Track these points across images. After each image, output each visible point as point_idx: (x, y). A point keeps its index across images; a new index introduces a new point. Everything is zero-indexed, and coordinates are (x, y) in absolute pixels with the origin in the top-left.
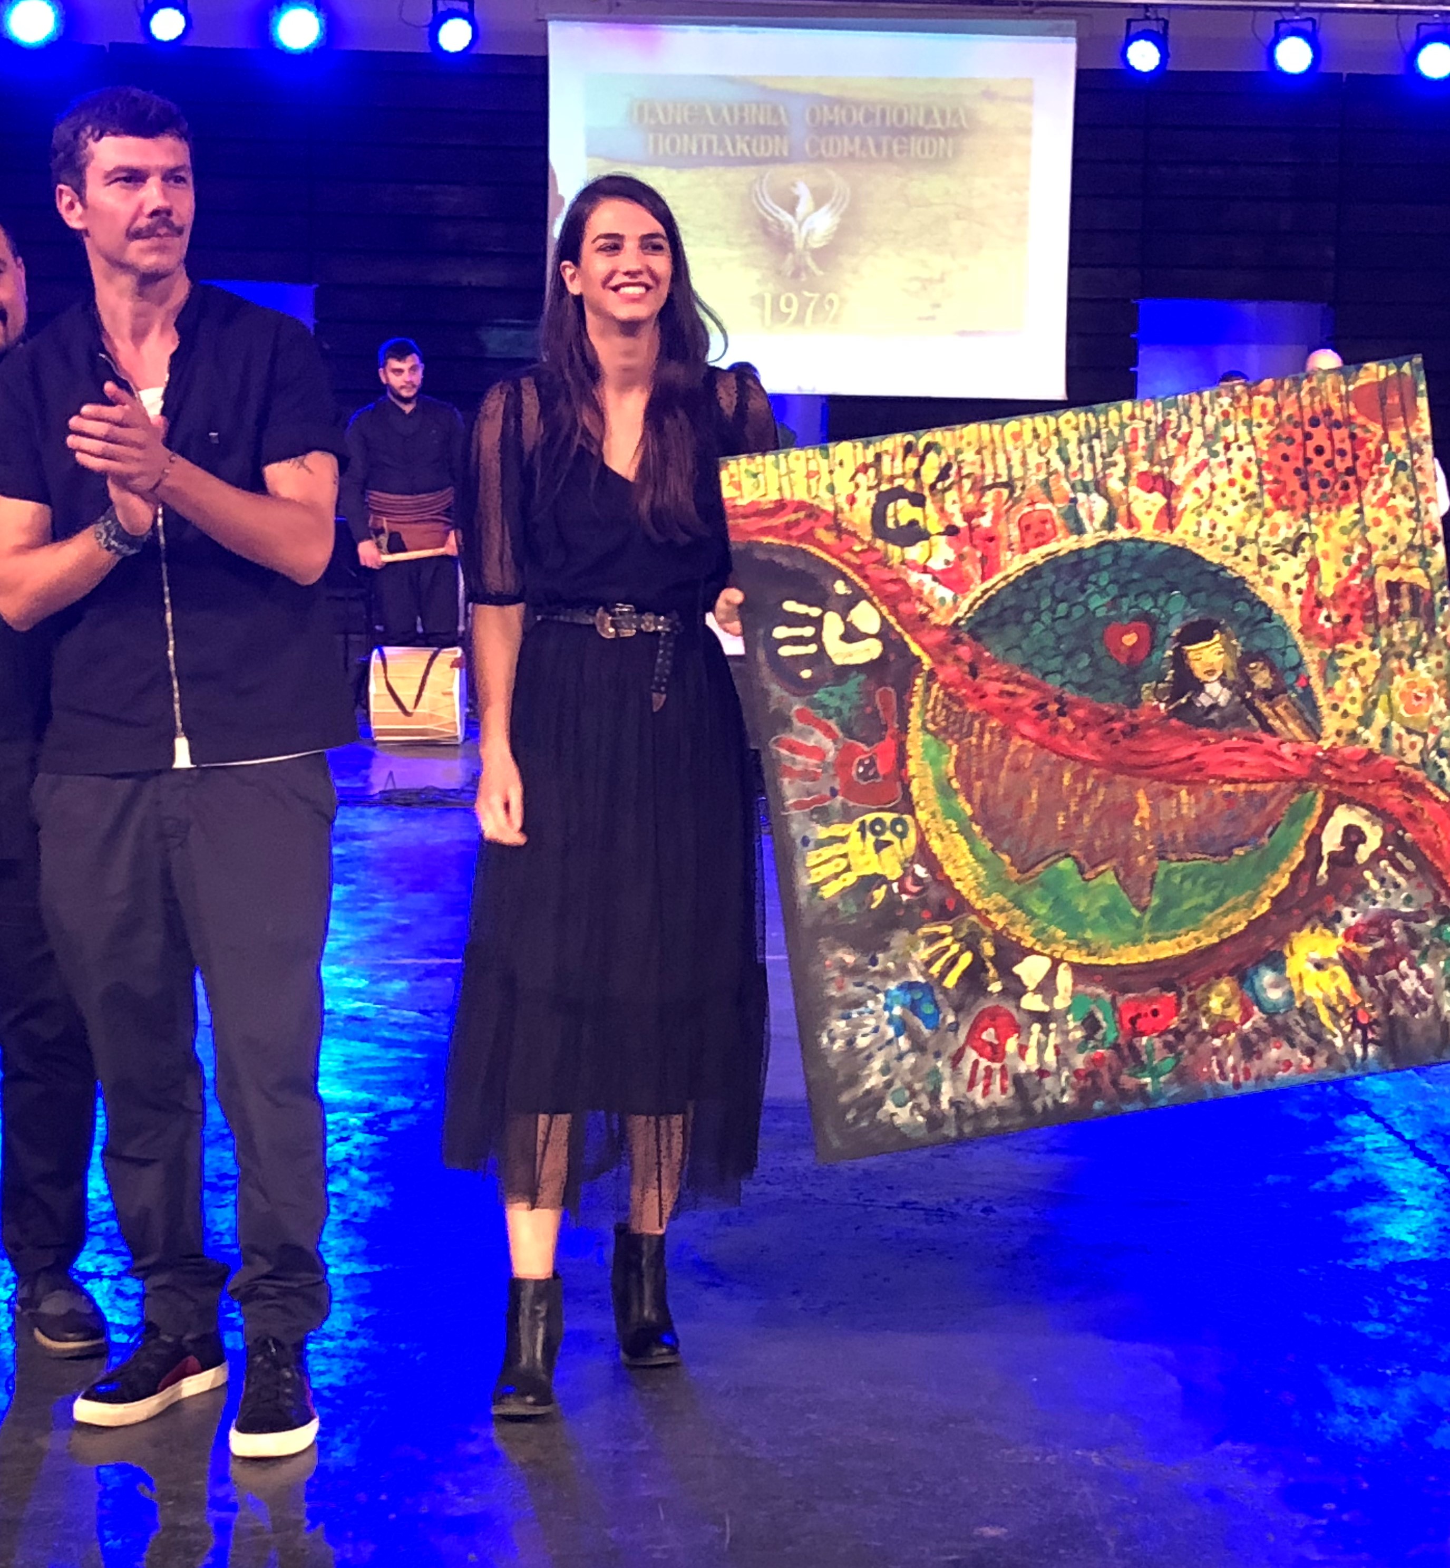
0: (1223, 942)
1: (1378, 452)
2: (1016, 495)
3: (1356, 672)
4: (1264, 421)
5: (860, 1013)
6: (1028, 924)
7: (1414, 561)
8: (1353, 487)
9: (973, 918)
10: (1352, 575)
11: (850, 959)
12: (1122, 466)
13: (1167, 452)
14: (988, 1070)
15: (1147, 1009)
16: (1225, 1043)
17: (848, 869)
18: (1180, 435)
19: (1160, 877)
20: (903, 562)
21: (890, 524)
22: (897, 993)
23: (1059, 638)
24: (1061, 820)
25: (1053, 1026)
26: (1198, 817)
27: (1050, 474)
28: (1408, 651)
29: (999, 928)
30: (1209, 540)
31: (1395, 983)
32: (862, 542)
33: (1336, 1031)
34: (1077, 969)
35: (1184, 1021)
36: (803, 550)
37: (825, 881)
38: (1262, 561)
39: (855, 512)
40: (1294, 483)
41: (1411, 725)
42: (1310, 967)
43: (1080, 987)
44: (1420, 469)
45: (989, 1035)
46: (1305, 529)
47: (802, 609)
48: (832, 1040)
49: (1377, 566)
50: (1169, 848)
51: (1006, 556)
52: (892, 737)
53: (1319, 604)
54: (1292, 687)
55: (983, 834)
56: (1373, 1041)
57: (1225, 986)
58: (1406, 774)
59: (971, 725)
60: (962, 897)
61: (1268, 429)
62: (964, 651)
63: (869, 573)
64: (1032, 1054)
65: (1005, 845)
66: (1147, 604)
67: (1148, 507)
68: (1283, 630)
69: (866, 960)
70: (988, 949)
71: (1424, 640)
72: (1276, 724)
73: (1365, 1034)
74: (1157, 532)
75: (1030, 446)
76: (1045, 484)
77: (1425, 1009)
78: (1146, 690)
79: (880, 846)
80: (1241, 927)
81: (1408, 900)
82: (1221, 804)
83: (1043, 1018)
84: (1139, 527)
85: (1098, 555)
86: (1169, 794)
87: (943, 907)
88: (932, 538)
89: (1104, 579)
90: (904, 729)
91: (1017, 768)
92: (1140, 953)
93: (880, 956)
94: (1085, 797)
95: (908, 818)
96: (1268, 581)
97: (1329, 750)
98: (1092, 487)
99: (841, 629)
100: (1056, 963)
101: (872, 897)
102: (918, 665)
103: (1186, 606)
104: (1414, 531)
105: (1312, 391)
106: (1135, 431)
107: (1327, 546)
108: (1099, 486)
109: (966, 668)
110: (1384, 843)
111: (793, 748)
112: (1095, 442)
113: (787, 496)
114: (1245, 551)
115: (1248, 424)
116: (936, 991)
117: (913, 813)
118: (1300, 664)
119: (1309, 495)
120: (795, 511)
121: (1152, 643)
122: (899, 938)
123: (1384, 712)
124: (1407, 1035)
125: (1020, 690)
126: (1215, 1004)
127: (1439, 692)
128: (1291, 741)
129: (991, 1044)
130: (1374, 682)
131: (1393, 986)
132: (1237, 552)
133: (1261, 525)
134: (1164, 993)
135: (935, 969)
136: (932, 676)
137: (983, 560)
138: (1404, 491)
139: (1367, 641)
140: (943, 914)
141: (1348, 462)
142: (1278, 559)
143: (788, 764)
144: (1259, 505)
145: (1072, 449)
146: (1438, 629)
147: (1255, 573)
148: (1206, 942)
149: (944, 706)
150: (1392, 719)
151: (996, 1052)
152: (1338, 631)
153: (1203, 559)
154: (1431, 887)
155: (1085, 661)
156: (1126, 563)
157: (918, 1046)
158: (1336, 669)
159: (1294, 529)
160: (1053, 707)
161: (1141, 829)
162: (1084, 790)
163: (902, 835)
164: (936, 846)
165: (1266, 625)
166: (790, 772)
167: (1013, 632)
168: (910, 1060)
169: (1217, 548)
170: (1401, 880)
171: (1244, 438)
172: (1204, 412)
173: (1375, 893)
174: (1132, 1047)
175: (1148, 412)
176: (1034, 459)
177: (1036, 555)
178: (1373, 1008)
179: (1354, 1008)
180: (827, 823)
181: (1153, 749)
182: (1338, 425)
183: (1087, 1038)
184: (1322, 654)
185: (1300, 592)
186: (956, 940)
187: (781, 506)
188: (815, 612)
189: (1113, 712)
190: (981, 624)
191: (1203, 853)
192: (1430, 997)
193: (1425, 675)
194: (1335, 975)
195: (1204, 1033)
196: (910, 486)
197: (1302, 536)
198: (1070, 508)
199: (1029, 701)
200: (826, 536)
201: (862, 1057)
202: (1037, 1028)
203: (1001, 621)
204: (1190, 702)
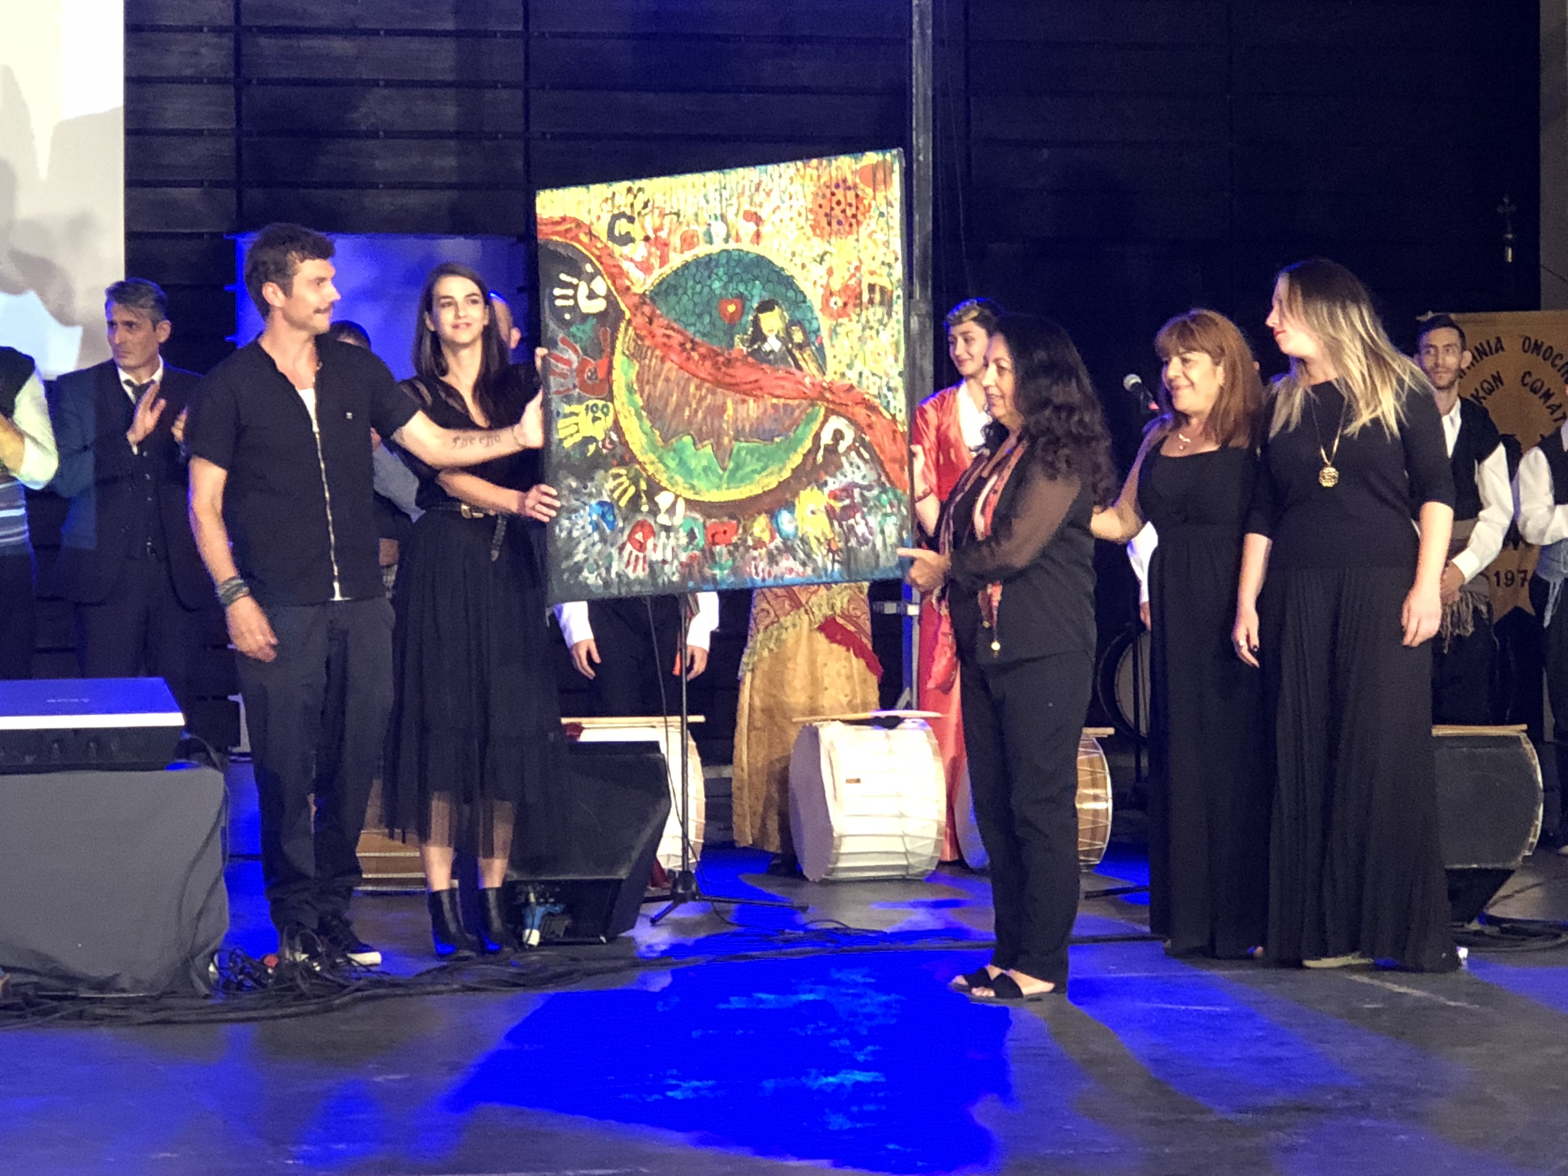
0: (764, 492)
1: (870, 205)
2: (680, 220)
3: (847, 336)
4: (811, 184)
5: (576, 517)
6: (665, 472)
7: (884, 272)
8: (855, 225)
9: (638, 466)
10: (850, 278)
11: (574, 484)
12: (736, 206)
13: (759, 199)
14: (637, 557)
15: (721, 529)
16: (759, 554)
17: (578, 432)
18: (766, 189)
19: (735, 451)
20: (621, 256)
21: (616, 233)
22: (595, 507)
23: (695, 305)
24: (687, 413)
25: (672, 534)
26: (758, 418)
27: (698, 209)
28: (876, 326)
29: (650, 474)
30: (777, 253)
31: (852, 526)
32: (602, 242)
33: (819, 553)
34: (688, 501)
35: (739, 539)
36: (573, 247)
37: (566, 438)
38: (803, 266)
39: (599, 225)
40: (824, 222)
41: (874, 371)
42: (808, 513)
43: (688, 513)
44: (890, 217)
45: (639, 536)
46: (827, 249)
47: (569, 278)
48: (561, 531)
49: (864, 274)
50: (741, 434)
51: (672, 255)
52: (607, 356)
53: (831, 294)
55: (647, 417)
56: (837, 562)
57: (763, 520)
58: (869, 400)
59: (646, 353)
60: (633, 453)
61: (812, 189)
62: (647, 309)
63: (603, 260)
64: (660, 548)
65: (657, 425)
66: (742, 288)
67: (747, 231)
68: (811, 308)
69: (582, 486)
70: (643, 486)
71: (885, 319)
72: (803, 365)
73: (833, 557)
74: (750, 246)
76: (696, 214)
77: (867, 545)
78: (737, 339)
79: (595, 419)
80: (774, 485)
81: (864, 477)
82: (770, 411)
83: (667, 529)
84: (741, 243)
85: (719, 258)
86: (744, 401)
87: (622, 458)
88: (636, 242)
89: (721, 272)
90: (613, 353)
91: (667, 380)
92: (720, 496)
93: (589, 484)
94: (702, 399)
95: (609, 404)
96: (806, 279)
97: (829, 382)
98: (719, 218)
99: (587, 292)
100: (677, 497)
101: (588, 449)
102: (623, 316)
104: (885, 254)
105: (838, 168)
106: (743, 186)
107: (838, 260)
108: (723, 217)
109: (647, 319)
110: (855, 440)
111: (558, 360)
112: (723, 192)
113: (567, 214)
114: (795, 260)
115: (803, 185)
116: (615, 507)
117: (613, 403)
118: (818, 330)
119: (831, 229)
120: (570, 223)
121: (742, 311)
122: (599, 474)
123: (861, 361)
124: (856, 560)
125: (673, 334)
126: (756, 530)
127: (891, 352)
128: (809, 375)
129: (639, 542)
130: (856, 343)
131: (851, 528)
132: (791, 261)
133: (805, 245)
134: (730, 521)
135: (616, 495)
136: (629, 322)
137: (661, 256)
138: (882, 230)
139: (855, 318)
140: (622, 463)
141: (854, 210)
142: (812, 266)
143: (554, 368)
144: (805, 234)
145: (711, 195)
146: (893, 313)
147: (799, 273)
148: (755, 492)
149: (634, 340)
150: (864, 366)
151: (642, 547)
152: (840, 311)
153: (773, 264)
154: (877, 471)
155: (707, 319)
156: (732, 264)
157: (603, 540)
158: (837, 333)
159: (822, 249)
160: (689, 346)
161: (728, 422)
162: (701, 395)
163: (606, 415)
164: (623, 422)
165: (803, 305)
166: (554, 373)
167: (672, 299)
168: (599, 547)
169: (780, 258)
170: (861, 464)
171: (800, 193)
172: (780, 176)
173: (846, 471)
174: (711, 551)
175: (751, 175)
176: (691, 200)
177: (688, 256)
178: (839, 541)
179: (830, 540)
180: (569, 404)
181: (738, 374)
182: (849, 188)
183: (689, 543)
184: (830, 324)
185: (821, 286)
186: (628, 479)
187: (564, 219)
188: (575, 281)
189: (719, 351)
190: (656, 294)
191: (758, 439)
192: (871, 537)
194: (821, 520)
195: (749, 547)
196: (628, 211)
197: (825, 253)
198: (707, 229)
199: (676, 341)
200: (584, 238)
201: (573, 543)
202: (663, 534)
203: (667, 293)
204: (759, 347)
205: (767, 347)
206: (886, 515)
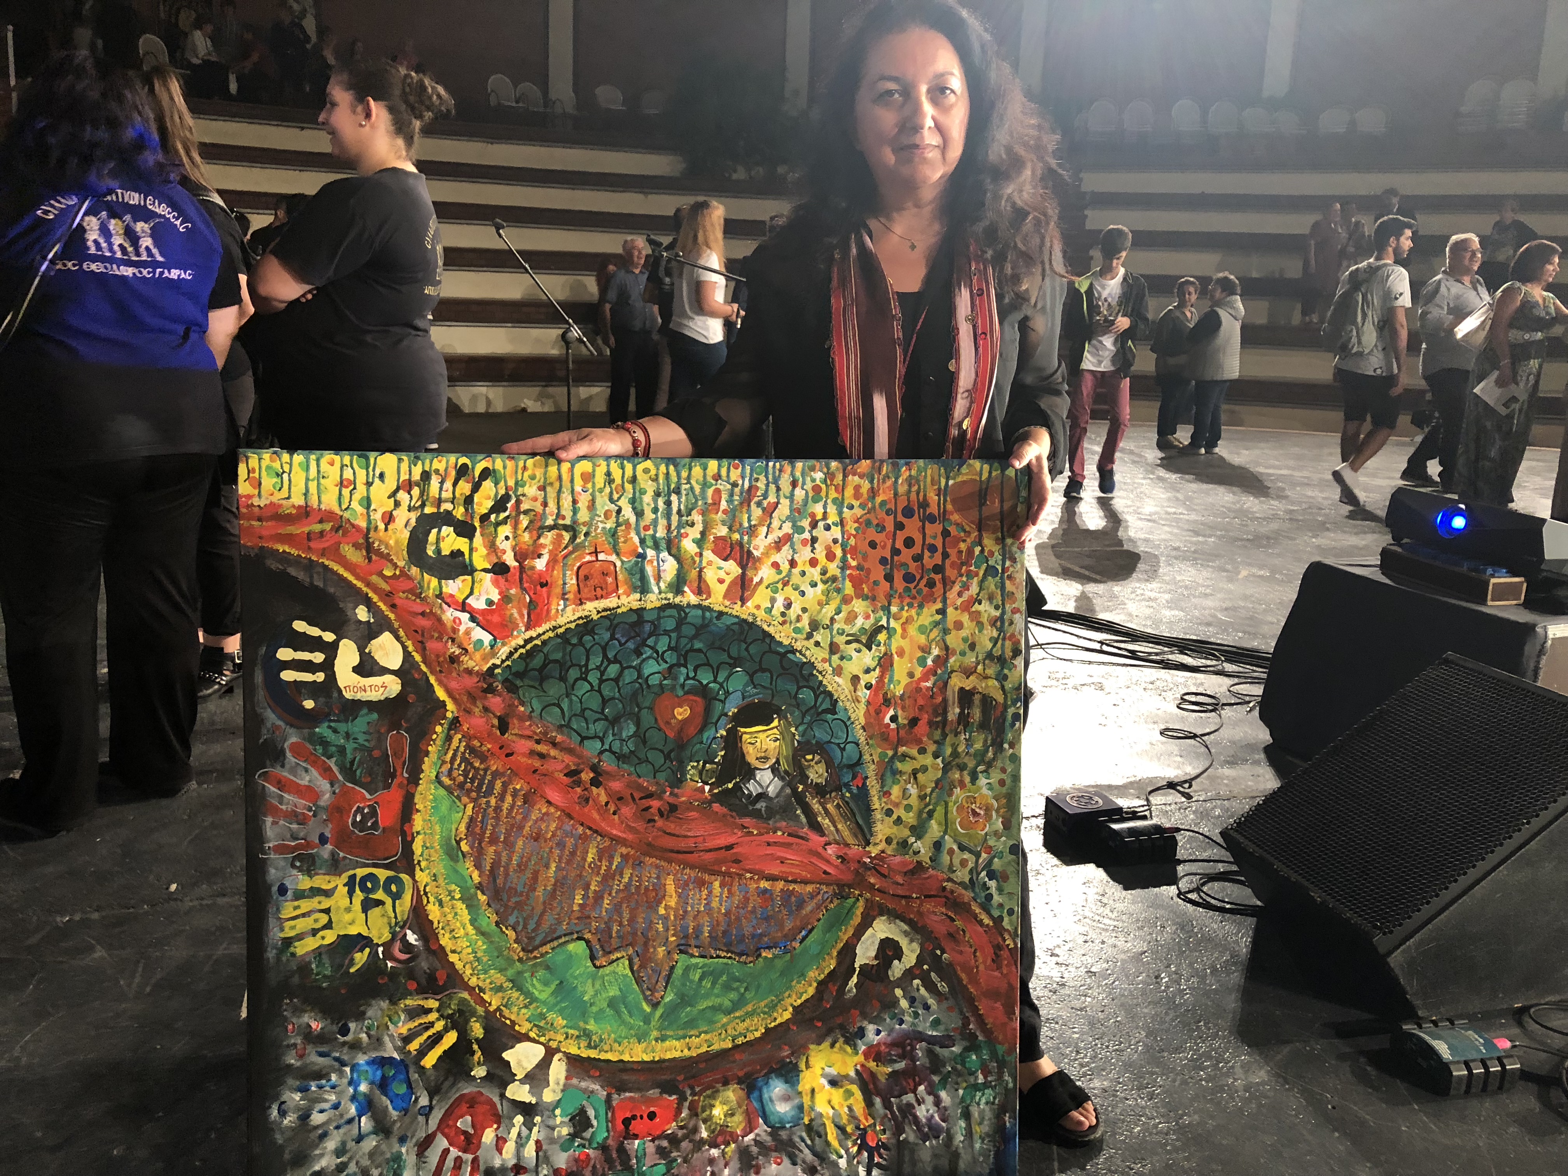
0: (736, 1047)
1: (970, 551)
2: (578, 541)
3: (915, 778)
4: (856, 503)
5: (320, 1087)
6: (526, 1007)
7: (990, 672)
8: (939, 585)
9: (465, 995)
10: (925, 678)
11: (316, 1025)
12: (699, 527)
13: (749, 520)
14: (458, 1160)
15: (645, 1110)
16: (723, 1153)
17: (329, 926)
18: (765, 503)
19: (678, 971)
20: (440, 596)
21: (430, 551)
22: (366, 1068)
23: (605, 702)
24: (578, 900)
25: (538, 1119)
26: (728, 913)
27: (618, 524)
28: (971, 764)
29: (491, 1009)
30: (781, 619)
31: (910, 1106)
32: (395, 566)
33: (843, 1152)
34: (573, 1061)
35: (681, 1128)
36: (326, 568)
37: (300, 937)
38: (834, 648)
39: (390, 532)
40: (878, 573)
41: (965, 842)
42: (824, 1082)
43: (575, 1081)
44: (1010, 577)
45: (464, 1123)
46: (884, 622)
47: (314, 632)
48: (283, 1113)
49: (952, 672)
50: (693, 942)
51: (558, 605)
52: (400, 785)
53: (887, 702)
54: (847, 785)
55: (489, 905)
56: (879, 1166)
57: (732, 1094)
58: (952, 892)
59: (491, 785)
60: (457, 971)
61: (858, 512)
62: (496, 702)
63: (397, 602)
64: (510, 1148)
65: (512, 920)
66: (705, 677)
67: (722, 574)
68: (846, 724)
69: (335, 1028)
70: (477, 1030)
71: (990, 754)
72: (826, 822)
73: (871, 1158)
74: (727, 603)
75: (601, 491)
76: (614, 534)
77: (937, 1137)
78: (691, 770)
79: (368, 905)
80: (758, 1034)
81: (936, 1023)
82: (754, 901)
83: (528, 1110)
84: (709, 596)
85: (659, 618)
86: (701, 884)
87: (431, 977)
88: (476, 574)
89: (663, 644)
90: (414, 778)
91: (537, 837)
92: (645, 1051)
93: (352, 1026)
94: (608, 877)
95: (405, 877)
96: (838, 671)
97: (878, 857)
98: (663, 545)
99: (356, 660)
100: (550, 1053)
101: (352, 959)
102: (442, 710)
103: (746, 685)
104: (995, 641)
105: (910, 481)
106: (718, 492)
107: (904, 643)
108: (672, 546)
109: (496, 722)
110: (920, 960)
111: (281, 785)
112: (674, 498)
113: (314, 502)
114: (817, 637)
115: (839, 504)
116: (412, 1070)
117: (412, 875)
118: (859, 762)
119: (891, 588)
120: (321, 522)
121: (706, 721)
122: (378, 1009)
123: (940, 824)
124: (914, 1162)
125: (553, 752)
126: (718, 1112)
127: (997, 811)
128: (838, 843)
129: (465, 1133)
130: (932, 791)
131: (908, 1110)
132: (809, 636)
133: (838, 612)
134: (666, 1096)
135: (414, 1046)
136: (455, 723)
137: (532, 604)
138: (991, 598)
139: (932, 748)
140: (429, 987)
141: (938, 559)
142: (851, 649)
143: (275, 802)
144: (838, 590)
145: (648, 498)
146: (1006, 746)
147: (824, 660)
148: (716, 1047)
149: (464, 759)
150: (945, 832)
151: (470, 1142)
152: (902, 732)
153: (772, 638)
154: (961, 1013)
155: (629, 729)
156: (689, 631)
157: (383, 1128)
158: (896, 773)
159: (872, 620)
160: (586, 776)
161: (666, 918)
162: (609, 868)
163: (396, 897)
164: (434, 912)
165: (829, 717)
166: (275, 812)
167: (554, 689)
168: (371, 1143)
169: (788, 629)
170: (931, 1001)
171: (833, 518)
172: (794, 484)
173: (903, 1012)
174: (622, 1150)
175: (735, 475)
176: (603, 504)
177: (591, 608)
178: (884, 1131)
179: (865, 1129)
180: (309, 872)
181: (689, 834)
182: (932, 519)
183: (573, 1136)
184: (883, 755)
185: (868, 687)
186: (442, 1016)
187: (305, 512)
188: (329, 637)
189: (653, 789)
190: (520, 675)
191: (727, 952)
192: (944, 1124)
193: (985, 791)
194: (849, 1094)
195: (702, 1142)
196: (459, 513)
197: (879, 629)
198: (637, 563)
199: (560, 766)
200: (355, 556)
201: (314, 1135)
202: (519, 1119)
203: (542, 675)
204: (737, 787)
205: (752, 788)
206: (976, 1087)
